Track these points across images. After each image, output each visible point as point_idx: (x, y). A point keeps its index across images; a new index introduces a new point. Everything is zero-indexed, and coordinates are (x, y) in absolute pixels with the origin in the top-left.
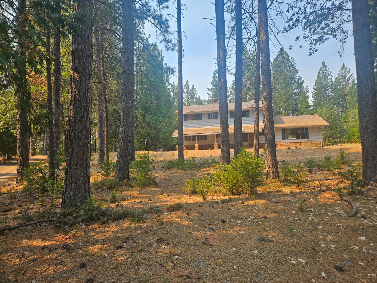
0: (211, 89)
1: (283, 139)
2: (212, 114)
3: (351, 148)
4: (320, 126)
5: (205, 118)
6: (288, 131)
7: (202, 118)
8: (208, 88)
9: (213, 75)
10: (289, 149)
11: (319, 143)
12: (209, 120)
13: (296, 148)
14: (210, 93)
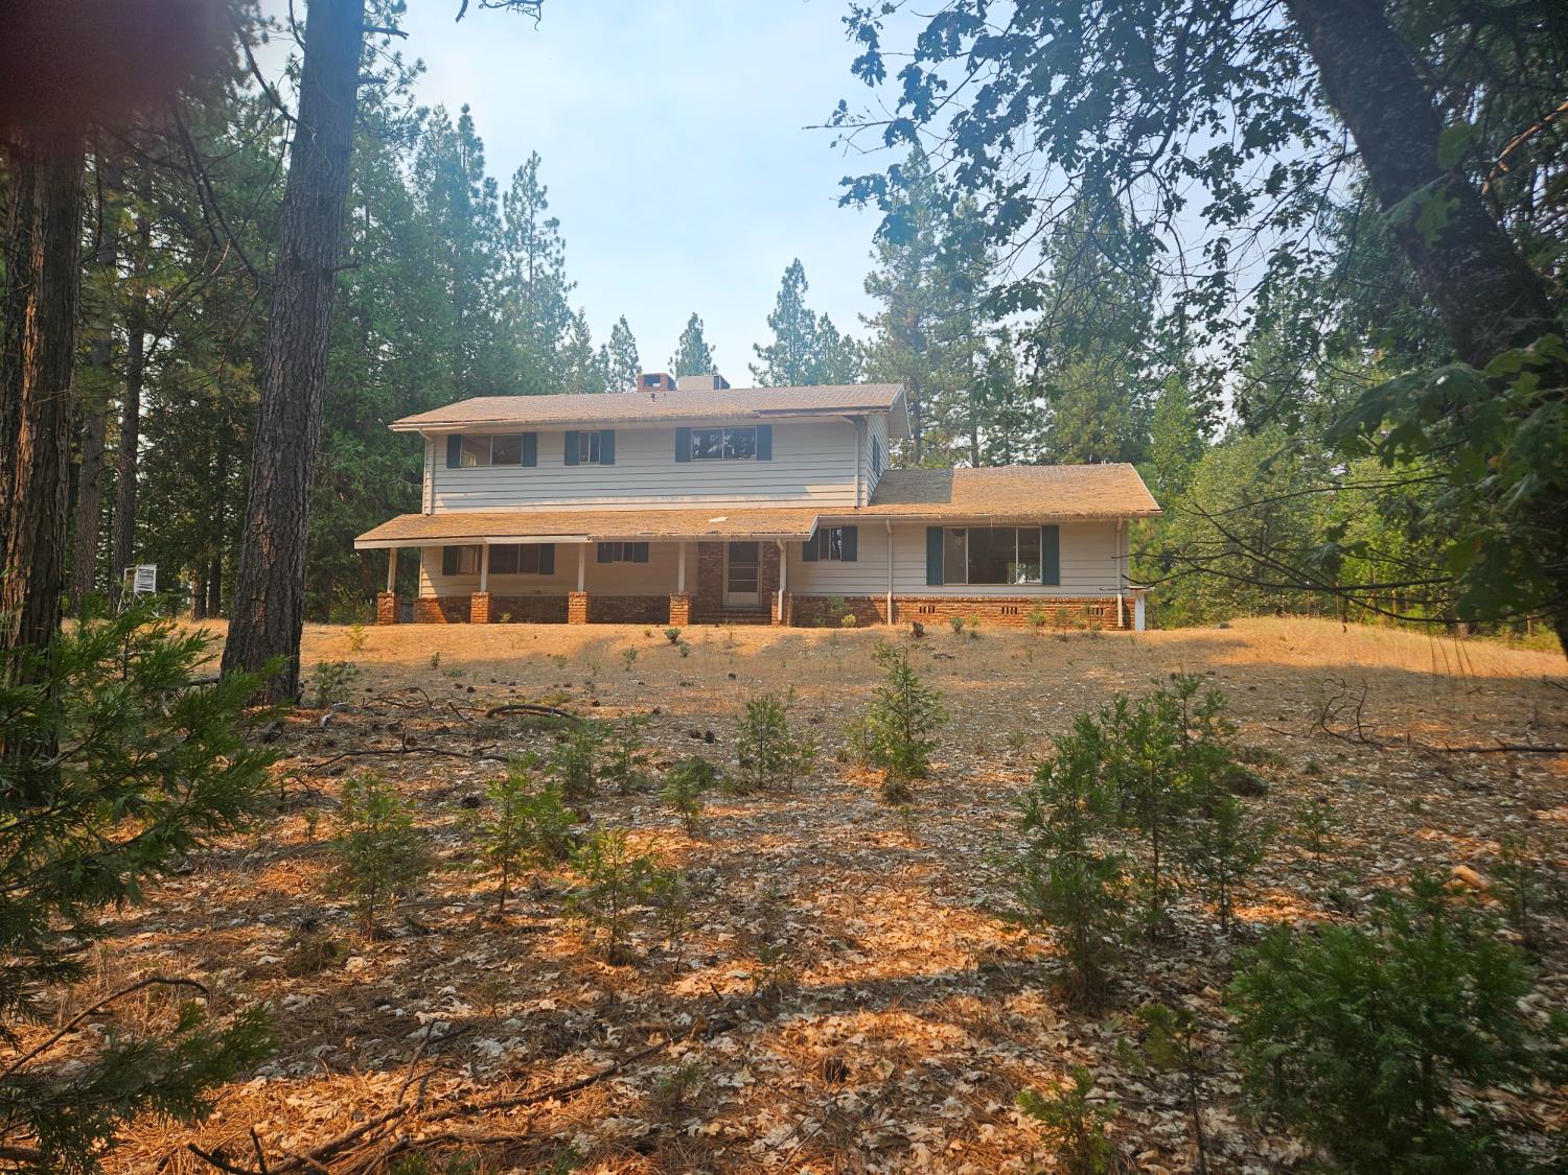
0: (769, 350)
1: (929, 583)
2: (585, 435)
3: (1245, 640)
4: (1115, 516)
5: (550, 460)
6: (958, 541)
7: (535, 456)
8: (756, 347)
9: (781, 288)
10: (919, 633)
11: (1107, 609)
12: (571, 470)
13: (957, 630)
14: (764, 365)
